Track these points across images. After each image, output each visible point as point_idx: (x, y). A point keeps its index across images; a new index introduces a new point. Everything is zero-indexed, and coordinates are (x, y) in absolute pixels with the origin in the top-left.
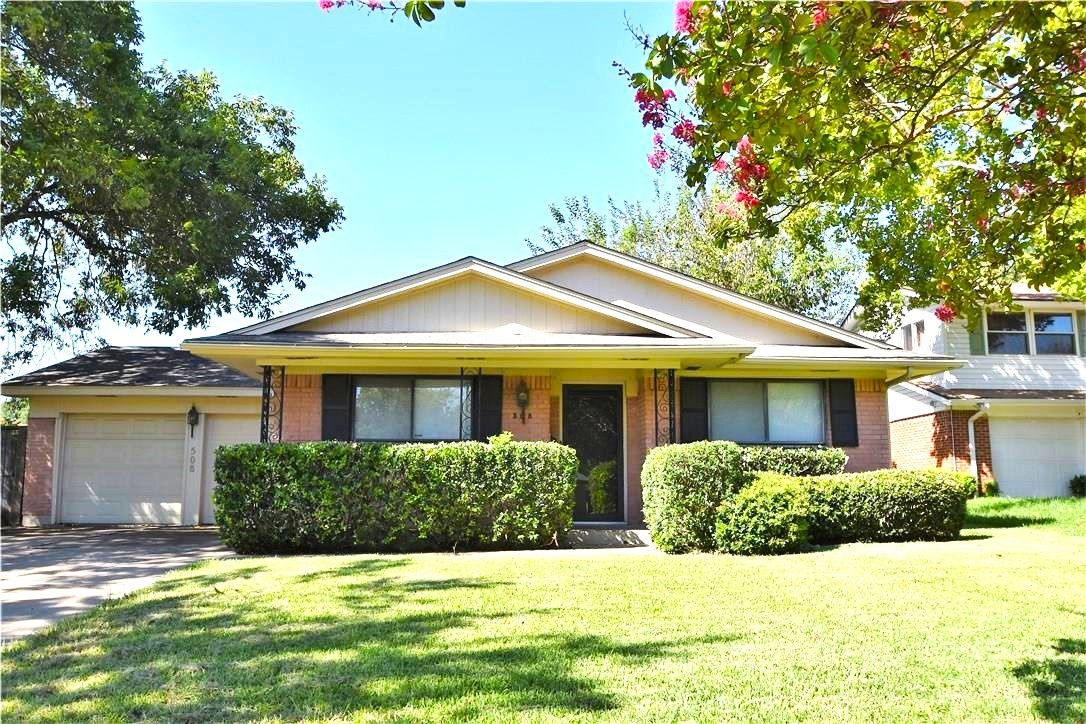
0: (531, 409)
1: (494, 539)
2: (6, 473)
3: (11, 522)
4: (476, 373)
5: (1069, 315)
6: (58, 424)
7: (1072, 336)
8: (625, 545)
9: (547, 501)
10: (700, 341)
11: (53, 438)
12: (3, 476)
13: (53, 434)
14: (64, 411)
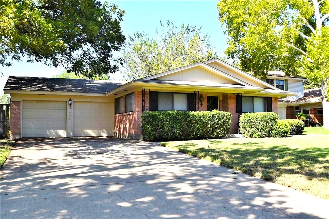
0: (203, 103)
1: (214, 136)
2: (2, 120)
3: (4, 136)
4: (194, 93)
5: (283, 80)
6: (21, 103)
7: (284, 86)
8: (233, 138)
9: (226, 127)
10: (251, 87)
11: (20, 108)
12: (1, 121)
13: (20, 107)
14: (23, 99)
